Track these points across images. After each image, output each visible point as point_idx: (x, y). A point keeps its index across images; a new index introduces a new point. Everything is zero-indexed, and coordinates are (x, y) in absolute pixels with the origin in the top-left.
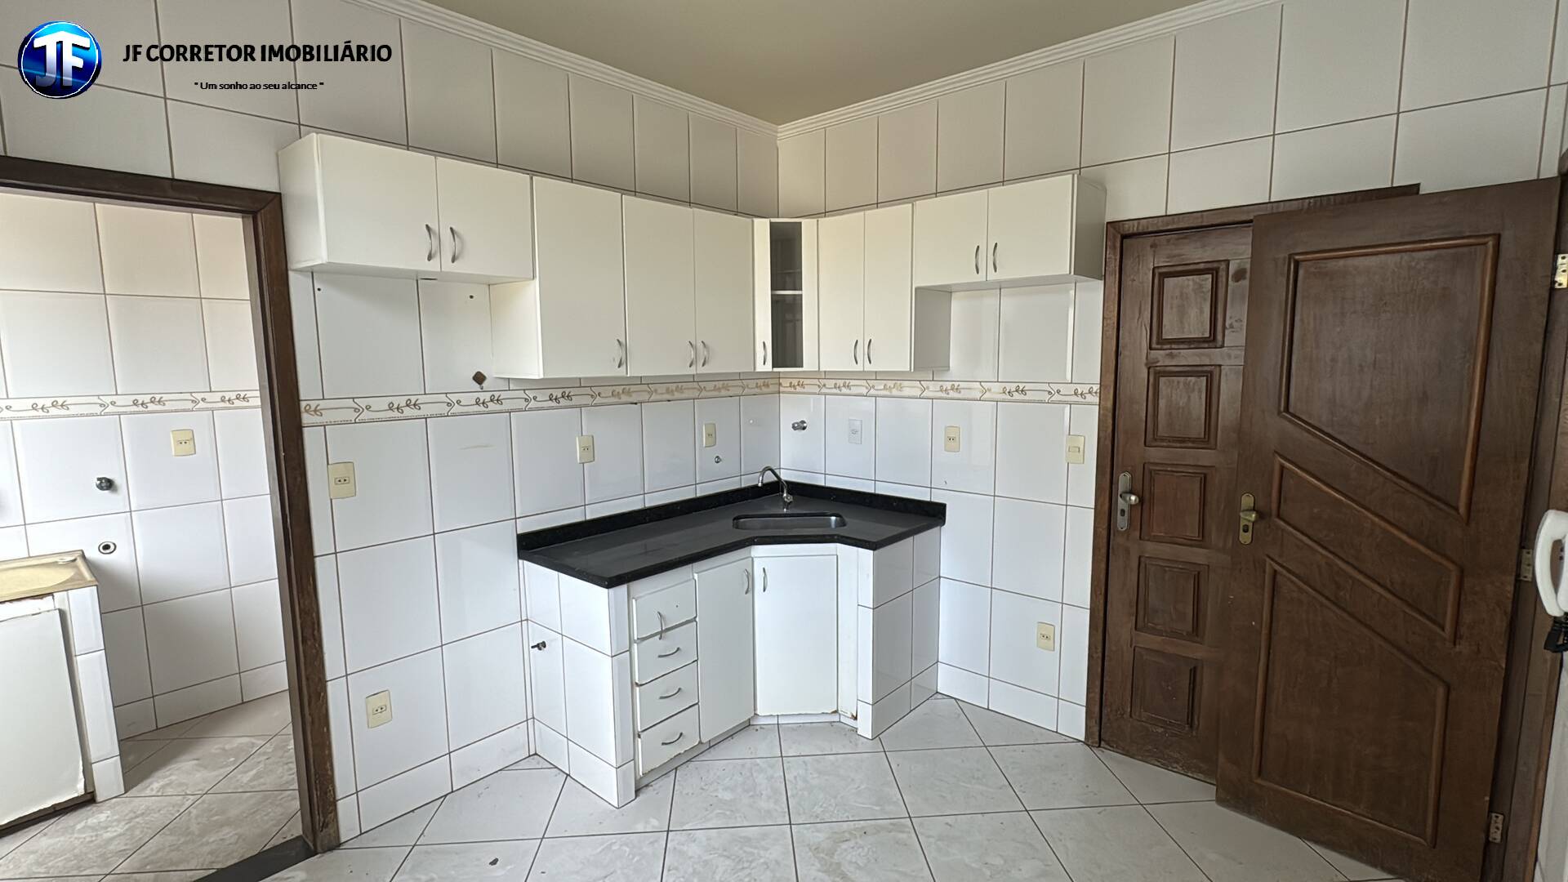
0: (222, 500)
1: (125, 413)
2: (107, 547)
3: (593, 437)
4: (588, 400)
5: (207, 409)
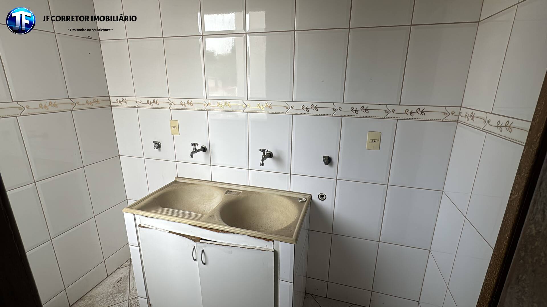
0: (388, 185)
1: (345, 116)
2: (322, 196)
5: (394, 118)
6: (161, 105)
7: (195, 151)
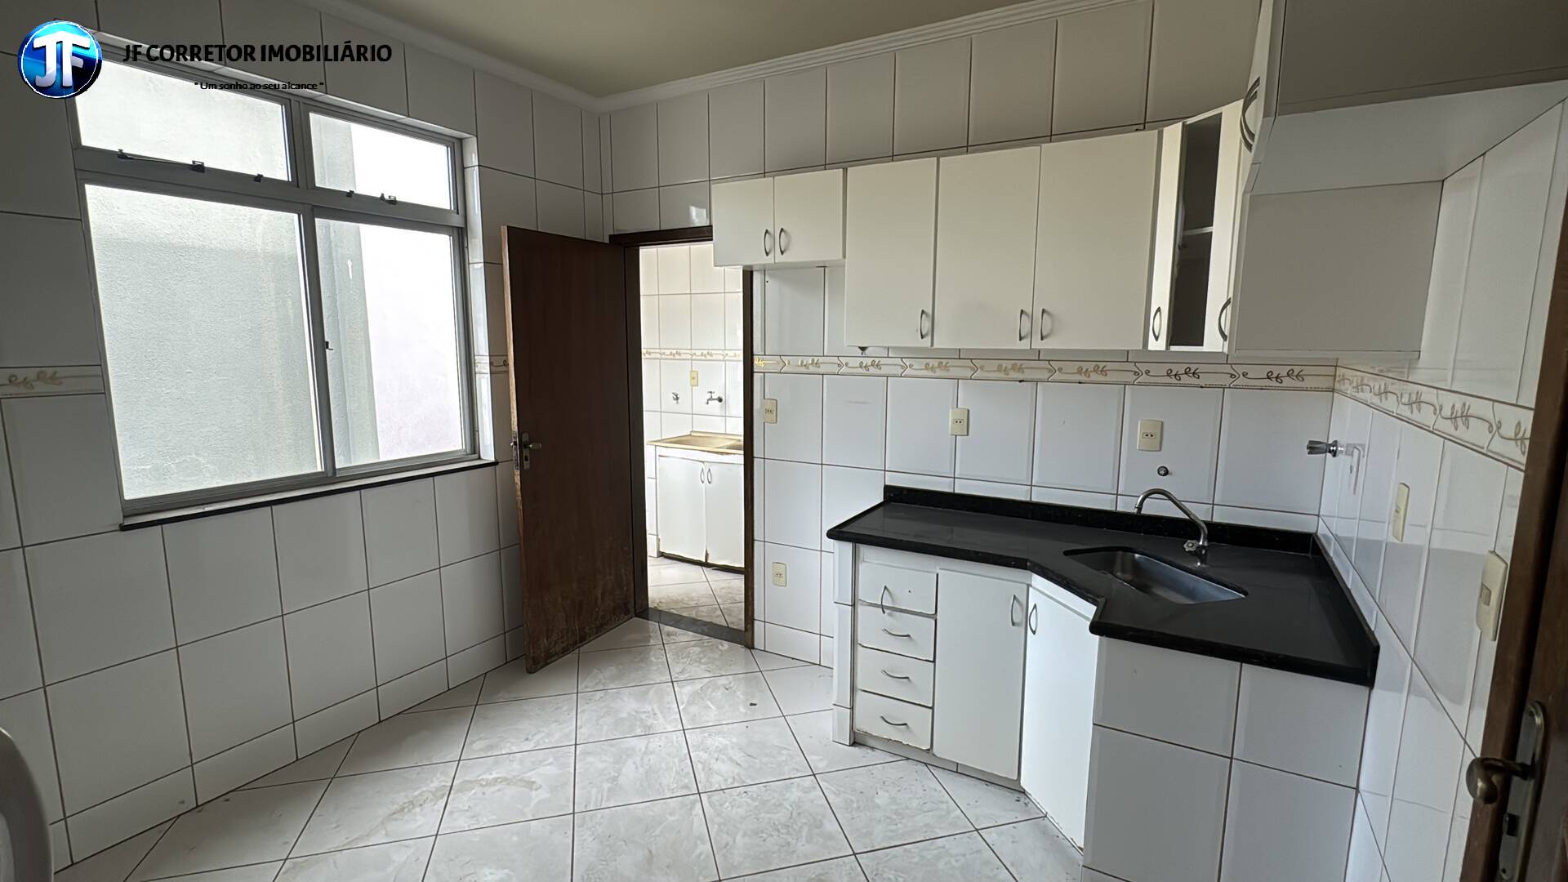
3: (968, 411)
4: (968, 373)
6: (683, 356)
7: (711, 399)
